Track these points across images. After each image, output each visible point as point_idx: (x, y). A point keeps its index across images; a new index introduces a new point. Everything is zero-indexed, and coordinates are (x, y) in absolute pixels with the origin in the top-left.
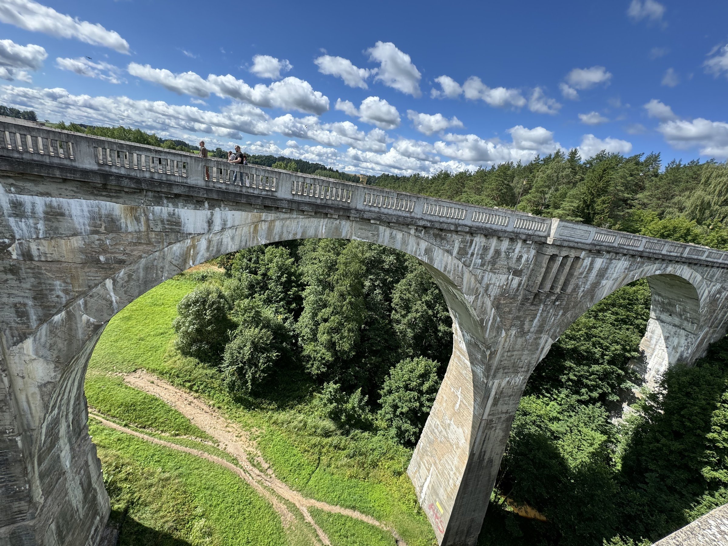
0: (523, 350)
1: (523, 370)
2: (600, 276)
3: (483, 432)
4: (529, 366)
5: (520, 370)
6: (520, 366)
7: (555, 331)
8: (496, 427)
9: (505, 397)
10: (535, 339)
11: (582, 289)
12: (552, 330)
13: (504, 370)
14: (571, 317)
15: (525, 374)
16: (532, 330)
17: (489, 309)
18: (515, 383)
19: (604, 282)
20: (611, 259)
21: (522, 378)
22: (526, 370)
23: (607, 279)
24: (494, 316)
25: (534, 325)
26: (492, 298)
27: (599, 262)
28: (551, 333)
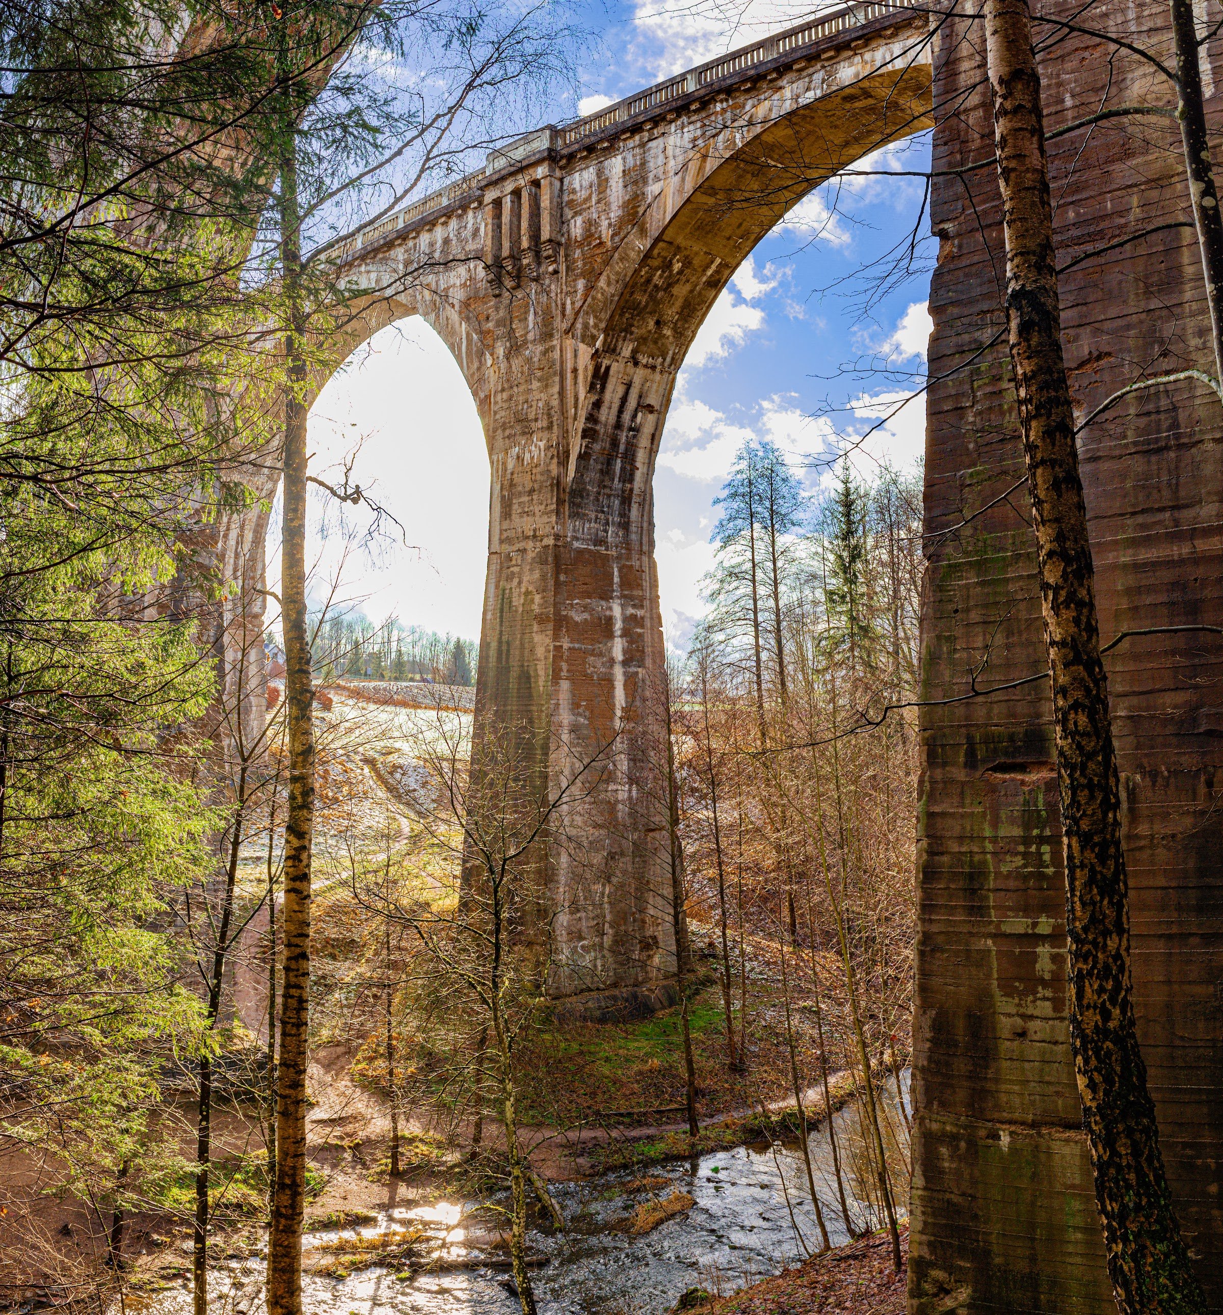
0: (528, 381)
1: (539, 424)
2: (635, 183)
3: (497, 587)
4: (549, 416)
5: (533, 425)
6: (532, 416)
7: (586, 326)
8: (520, 574)
9: (520, 494)
10: (545, 352)
11: (605, 223)
12: (579, 326)
13: (504, 430)
14: (609, 284)
15: (546, 435)
16: (531, 336)
17: (457, 325)
18: (532, 458)
19: (653, 189)
20: (642, 145)
21: (542, 444)
22: (545, 424)
23: (657, 179)
24: (468, 334)
25: (531, 326)
26: (457, 307)
27: (616, 165)
28: (579, 332)
